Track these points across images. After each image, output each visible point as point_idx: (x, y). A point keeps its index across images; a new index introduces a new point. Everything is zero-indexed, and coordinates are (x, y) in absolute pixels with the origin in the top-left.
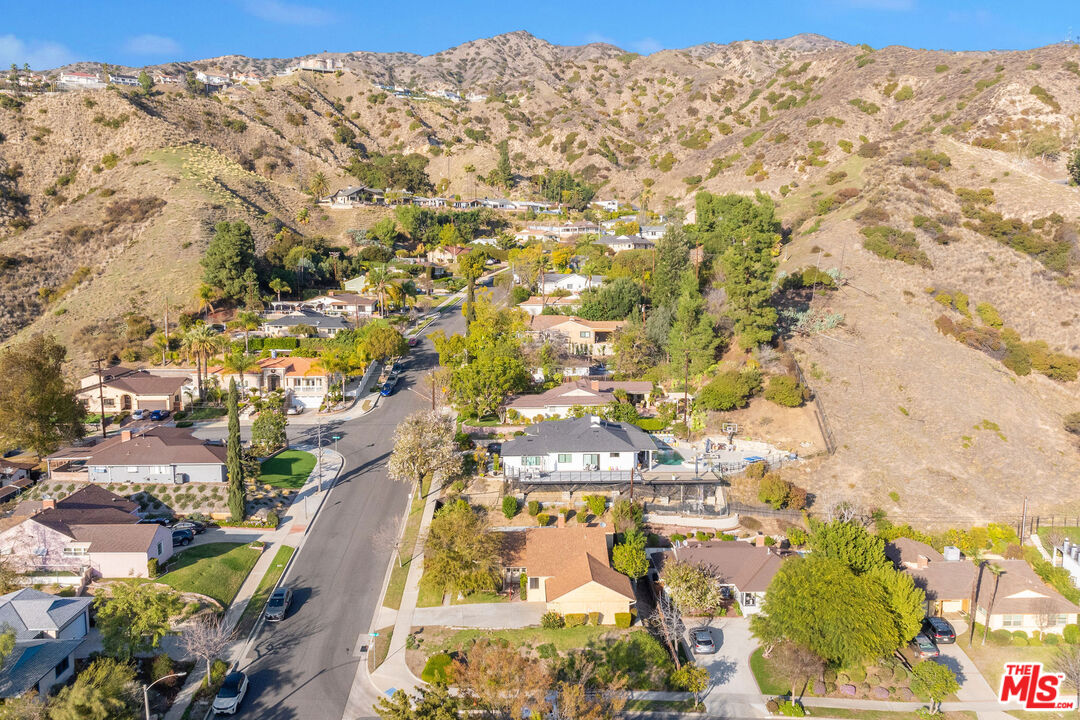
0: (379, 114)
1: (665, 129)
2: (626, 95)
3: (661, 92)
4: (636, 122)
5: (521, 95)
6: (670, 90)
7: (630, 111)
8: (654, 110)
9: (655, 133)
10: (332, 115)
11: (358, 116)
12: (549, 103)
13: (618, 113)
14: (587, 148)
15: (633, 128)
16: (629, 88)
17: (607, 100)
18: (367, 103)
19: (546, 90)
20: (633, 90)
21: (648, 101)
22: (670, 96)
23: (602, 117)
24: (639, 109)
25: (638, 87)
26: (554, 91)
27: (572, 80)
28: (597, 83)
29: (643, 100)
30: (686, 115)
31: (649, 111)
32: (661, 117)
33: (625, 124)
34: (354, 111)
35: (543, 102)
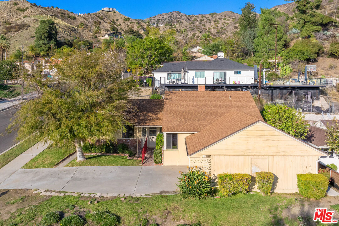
0: (127, 24)
1: (226, 33)
2: (213, 23)
3: (225, 22)
4: (216, 32)
5: (177, 24)
6: (228, 22)
7: (214, 28)
8: (222, 28)
9: (223, 34)
10: (110, 23)
11: (120, 25)
12: (186, 27)
13: (210, 29)
14: (199, 38)
15: (215, 33)
16: (214, 21)
17: (206, 25)
18: (123, 21)
19: (185, 23)
20: (215, 22)
21: (220, 25)
22: (227, 24)
23: (204, 30)
24: (217, 28)
25: (217, 21)
26: (188, 23)
27: (194, 20)
28: (203, 21)
29: (218, 25)
30: (234, 28)
31: (221, 28)
32: (225, 29)
33: (212, 32)
34: (118, 24)
35: (184, 26)
